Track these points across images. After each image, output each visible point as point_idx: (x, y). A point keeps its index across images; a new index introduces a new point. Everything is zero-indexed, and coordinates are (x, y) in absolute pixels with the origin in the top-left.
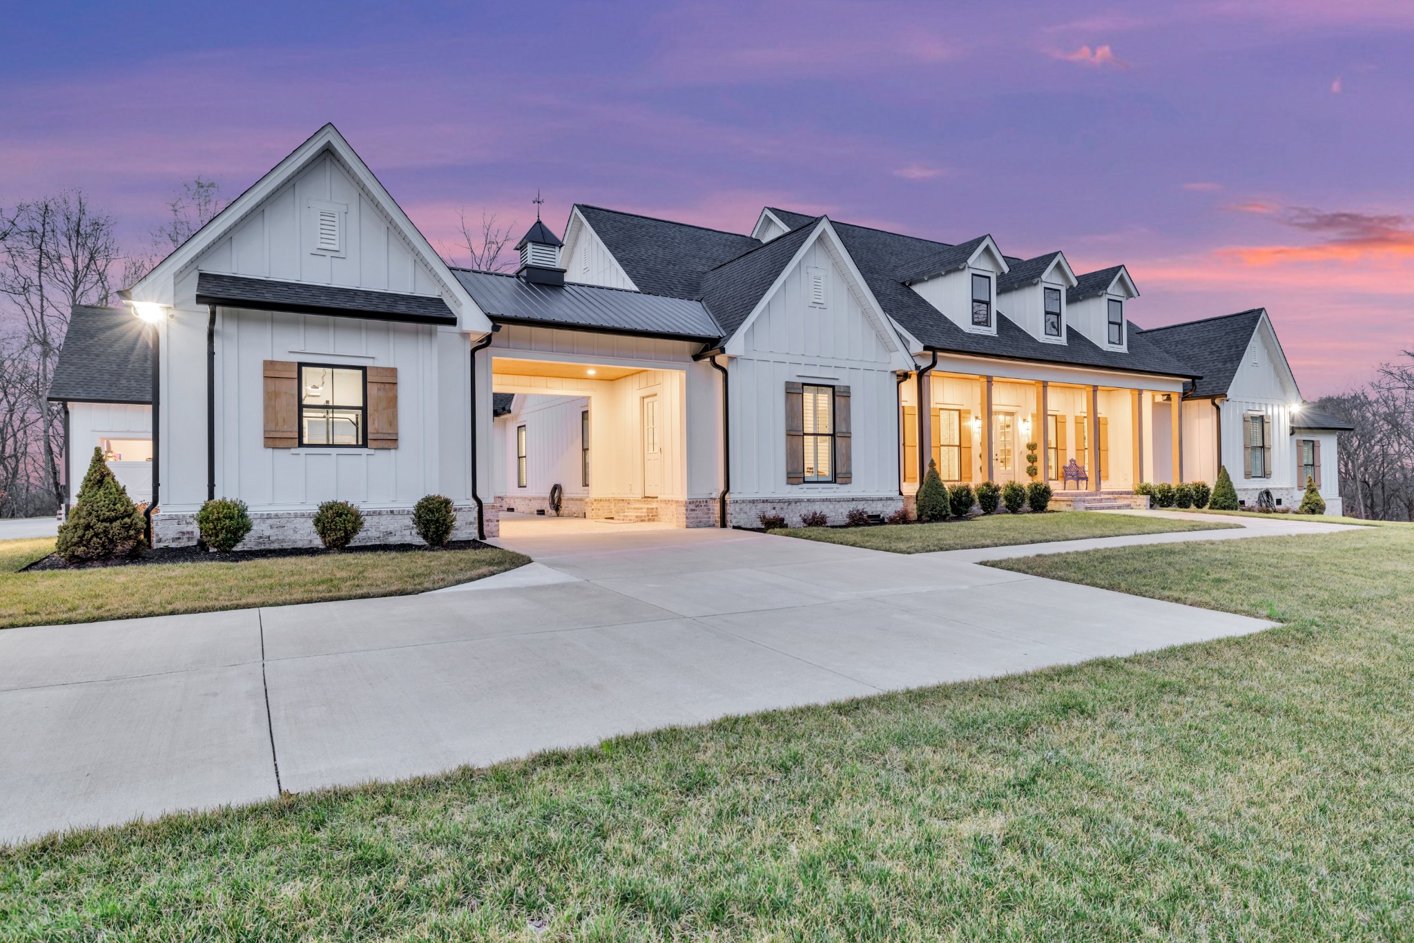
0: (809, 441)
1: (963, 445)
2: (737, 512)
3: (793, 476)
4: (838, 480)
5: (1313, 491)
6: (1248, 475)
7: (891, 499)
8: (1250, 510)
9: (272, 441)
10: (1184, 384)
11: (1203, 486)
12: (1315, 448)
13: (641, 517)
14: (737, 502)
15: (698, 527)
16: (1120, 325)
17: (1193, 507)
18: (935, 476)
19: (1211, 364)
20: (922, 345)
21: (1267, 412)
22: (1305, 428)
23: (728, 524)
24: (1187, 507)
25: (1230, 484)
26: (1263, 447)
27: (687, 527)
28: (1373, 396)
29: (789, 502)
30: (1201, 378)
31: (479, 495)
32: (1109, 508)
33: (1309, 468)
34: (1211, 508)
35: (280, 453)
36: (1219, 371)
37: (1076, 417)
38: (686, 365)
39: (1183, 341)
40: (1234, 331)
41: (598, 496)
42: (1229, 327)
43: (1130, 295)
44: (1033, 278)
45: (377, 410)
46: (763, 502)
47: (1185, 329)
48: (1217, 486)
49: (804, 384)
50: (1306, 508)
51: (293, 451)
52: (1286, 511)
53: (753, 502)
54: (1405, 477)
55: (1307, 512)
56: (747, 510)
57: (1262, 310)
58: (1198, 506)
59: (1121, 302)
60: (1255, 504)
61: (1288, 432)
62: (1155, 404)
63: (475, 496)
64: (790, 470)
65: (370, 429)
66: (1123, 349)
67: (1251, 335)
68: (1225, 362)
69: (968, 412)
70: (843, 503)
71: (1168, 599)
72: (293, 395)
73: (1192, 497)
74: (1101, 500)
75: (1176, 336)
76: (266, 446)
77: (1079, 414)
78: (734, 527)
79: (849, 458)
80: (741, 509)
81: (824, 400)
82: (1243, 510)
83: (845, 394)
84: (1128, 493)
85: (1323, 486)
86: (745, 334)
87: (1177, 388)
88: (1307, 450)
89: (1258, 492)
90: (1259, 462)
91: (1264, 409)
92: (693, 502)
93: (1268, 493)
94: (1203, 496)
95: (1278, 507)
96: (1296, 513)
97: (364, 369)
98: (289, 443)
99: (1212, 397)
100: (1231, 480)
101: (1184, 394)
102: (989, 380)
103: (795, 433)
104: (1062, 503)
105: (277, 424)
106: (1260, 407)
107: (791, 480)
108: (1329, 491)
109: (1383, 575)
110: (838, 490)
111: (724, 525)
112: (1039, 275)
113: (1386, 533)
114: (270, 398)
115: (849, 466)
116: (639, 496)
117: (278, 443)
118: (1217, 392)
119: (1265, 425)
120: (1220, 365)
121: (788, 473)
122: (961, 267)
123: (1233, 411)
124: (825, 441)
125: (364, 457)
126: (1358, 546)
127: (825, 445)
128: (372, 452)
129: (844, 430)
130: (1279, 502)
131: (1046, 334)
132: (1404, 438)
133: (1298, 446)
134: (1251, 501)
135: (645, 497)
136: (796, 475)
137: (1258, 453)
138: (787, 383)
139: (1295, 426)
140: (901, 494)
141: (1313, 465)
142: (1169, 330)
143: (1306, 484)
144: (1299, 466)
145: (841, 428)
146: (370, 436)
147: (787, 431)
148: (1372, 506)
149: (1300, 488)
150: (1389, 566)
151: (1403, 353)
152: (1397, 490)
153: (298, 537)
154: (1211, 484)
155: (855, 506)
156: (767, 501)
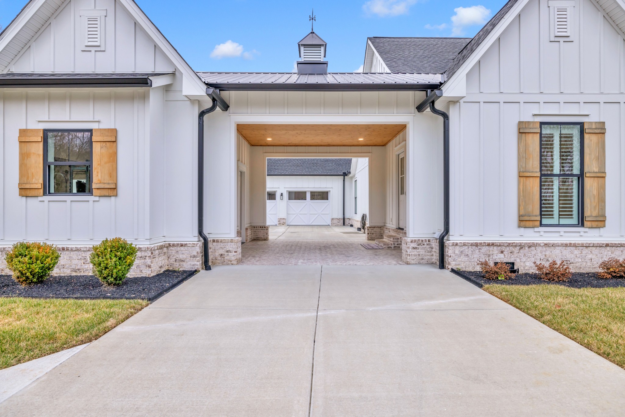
2: (456, 255)
3: (527, 219)
4: (587, 224)
9: (25, 192)
14: (457, 244)
15: (419, 264)
23: (447, 267)
27: (408, 263)
29: (521, 246)
31: (205, 232)
35: (31, 201)
38: (410, 116)
45: (100, 164)
46: (489, 245)
49: (543, 123)
51: (40, 199)
53: (476, 245)
63: (201, 233)
64: (522, 213)
65: (95, 180)
70: (594, 248)
76: (21, 195)
78: (453, 271)
80: (462, 252)
83: (597, 131)
86: (468, 75)
92: (415, 241)
97: (91, 131)
98: (36, 192)
103: (529, 174)
105: (28, 178)
107: (523, 224)
110: (586, 234)
111: (442, 266)
114: (24, 158)
115: (603, 209)
121: (519, 217)
125: (91, 202)
129: (595, 170)
135: (399, 228)
136: (530, 219)
138: (520, 123)
145: (591, 168)
146: (95, 186)
147: (519, 172)
155: (610, 253)
156: (493, 244)
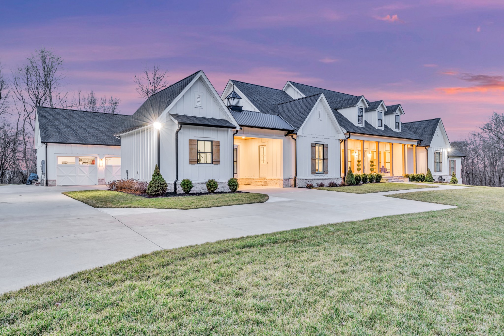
0: (317, 161)
1: (352, 161)
3: (313, 172)
4: (325, 173)
5: (454, 176)
6: (435, 171)
7: (338, 179)
8: (436, 182)
9: (191, 162)
10: (417, 142)
11: (423, 175)
12: (455, 162)
13: (262, 184)
14: (299, 180)
15: (286, 187)
16: (399, 123)
17: (420, 181)
18: (350, 172)
19: (425, 136)
20: (346, 131)
21: (441, 151)
22: (452, 156)
23: (296, 186)
24: (418, 181)
25: (431, 174)
26: (440, 162)
27: (283, 187)
28: (469, 142)
29: (312, 180)
30: (422, 140)
32: (397, 182)
33: (453, 168)
34: (425, 181)
35: (193, 166)
36: (427, 138)
38: (283, 138)
39: (416, 127)
40: (432, 125)
41: (242, 178)
42: (430, 124)
43: (401, 113)
44: (375, 108)
45: (215, 153)
46: (306, 180)
47: (416, 123)
48: (427, 175)
49: (316, 144)
50: (452, 182)
51: (196, 165)
52: (446, 183)
53: (303, 179)
54: (480, 171)
55: (452, 183)
56: (302, 182)
57: (440, 118)
58: (421, 181)
59: (399, 116)
60: (438, 180)
61: (447, 157)
62: (408, 148)
65: (213, 159)
66: (399, 131)
67: (436, 127)
68: (429, 135)
69: (353, 150)
70: (327, 180)
71: (434, 203)
72: (196, 149)
73: (420, 178)
74: (394, 179)
75: (413, 126)
76: (190, 164)
77: (385, 151)
78: (298, 187)
79: (327, 166)
80: (300, 182)
81: (321, 148)
82: (434, 182)
83: (326, 147)
84: (401, 177)
85: (457, 175)
86: (302, 129)
87: (415, 143)
88: (452, 163)
89: (438, 176)
90: (438, 167)
91: (440, 150)
92: (285, 180)
93: (441, 177)
94: (423, 178)
95: (444, 181)
96: (449, 183)
97: (212, 141)
98: (195, 163)
99: (426, 146)
100: (431, 173)
101: (417, 145)
102: (363, 141)
103: (313, 159)
104: (384, 180)
105: (192, 157)
106: (439, 149)
108: (458, 176)
109: (478, 198)
110: (325, 176)
111: (295, 186)
112: (377, 107)
113: (477, 189)
114: (191, 150)
115: (328, 169)
116: (258, 178)
117: (192, 163)
118: (427, 145)
119: (440, 155)
120: (427, 136)
121: (312, 171)
122: (355, 106)
123: (431, 151)
124: (321, 161)
125: (212, 166)
126: (471, 192)
127: (321, 162)
128: (214, 165)
129: (326, 158)
130: (444, 180)
131: (378, 126)
132: (479, 157)
133: (449, 162)
134: (436, 179)
135: (260, 178)
136: (314, 172)
137: (438, 164)
138: (312, 143)
139: (449, 155)
140: (341, 177)
141: (454, 168)
142: (411, 123)
143: (452, 174)
144: (450, 168)
145: (325, 157)
146: (213, 161)
147: (312, 158)
148: (469, 181)
149: (450, 175)
150: (479, 196)
151: (479, 128)
152: (477, 175)
153: (197, 189)
154: (425, 174)
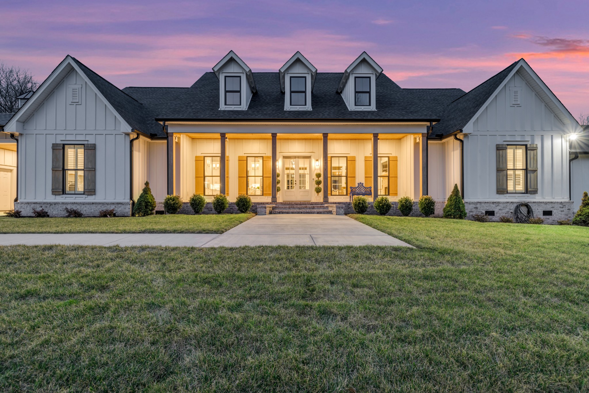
3: (56, 191)
4: (87, 193)
6: (501, 192)
7: (120, 204)
10: (427, 126)
21: (532, 142)
26: (524, 169)
29: (52, 204)
37: (366, 157)
49: (64, 144)
53: (29, 203)
59: (370, 77)
61: (567, 156)
64: (54, 188)
67: (501, 82)
77: (369, 155)
79: (93, 182)
83: (91, 148)
93: (527, 206)
99: (455, 134)
103: (57, 169)
106: (523, 138)
107: (54, 193)
115: (94, 186)
118: (458, 129)
119: (529, 152)
123: (482, 143)
129: (90, 167)
130: (547, 213)
131: (291, 105)
134: (503, 211)
139: (576, 151)
147: (52, 168)
155: (95, 207)
156: (36, 203)
